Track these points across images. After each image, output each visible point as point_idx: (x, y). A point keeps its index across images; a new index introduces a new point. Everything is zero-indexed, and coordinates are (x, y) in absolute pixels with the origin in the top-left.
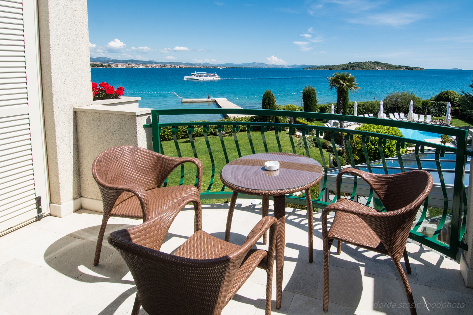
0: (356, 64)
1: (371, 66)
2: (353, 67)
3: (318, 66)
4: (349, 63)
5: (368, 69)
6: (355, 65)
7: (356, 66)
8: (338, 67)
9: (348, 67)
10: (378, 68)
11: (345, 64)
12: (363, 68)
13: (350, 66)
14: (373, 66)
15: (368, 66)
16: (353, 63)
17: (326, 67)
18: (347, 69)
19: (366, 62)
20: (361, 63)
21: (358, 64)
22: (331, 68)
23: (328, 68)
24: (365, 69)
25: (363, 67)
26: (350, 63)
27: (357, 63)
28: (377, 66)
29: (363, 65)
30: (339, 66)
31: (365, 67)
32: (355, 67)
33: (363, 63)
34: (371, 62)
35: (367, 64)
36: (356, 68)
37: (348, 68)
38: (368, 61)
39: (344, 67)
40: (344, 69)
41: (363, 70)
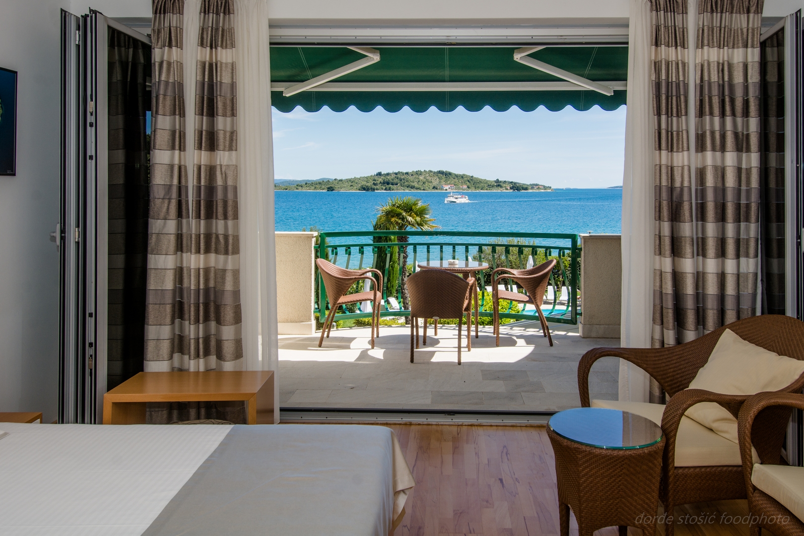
0: (393, 176)
1: (431, 182)
2: (388, 184)
3: (296, 181)
4: (377, 175)
5: (424, 190)
6: (393, 180)
7: (396, 181)
8: (350, 184)
9: (374, 184)
10: (447, 187)
11: (367, 178)
12: (413, 187)
13: (379, 182)
14: (435, 182)
15: (424, 183)
16: (388, 174)
17: (320, 183)
18: (373, 190)
19: (419, 173)
20: (407, 173)
21: (399, 176)
22: (332, 186)
23: (323, 187)
24: (417, 189)
25: (413, 184)
26: (379, 174)
27: (396, 174)
28: (446, 181)
29: (411, 178)
30: (352, 182)
31: (416, 185)
32: (392, 184)
33: (412, 175)
34: (431, 171)
35: (421, 178)
37: (375, 187)
38: (423, 171)
39: (364, 183)
40: (364, 189)
41: (413, 191)
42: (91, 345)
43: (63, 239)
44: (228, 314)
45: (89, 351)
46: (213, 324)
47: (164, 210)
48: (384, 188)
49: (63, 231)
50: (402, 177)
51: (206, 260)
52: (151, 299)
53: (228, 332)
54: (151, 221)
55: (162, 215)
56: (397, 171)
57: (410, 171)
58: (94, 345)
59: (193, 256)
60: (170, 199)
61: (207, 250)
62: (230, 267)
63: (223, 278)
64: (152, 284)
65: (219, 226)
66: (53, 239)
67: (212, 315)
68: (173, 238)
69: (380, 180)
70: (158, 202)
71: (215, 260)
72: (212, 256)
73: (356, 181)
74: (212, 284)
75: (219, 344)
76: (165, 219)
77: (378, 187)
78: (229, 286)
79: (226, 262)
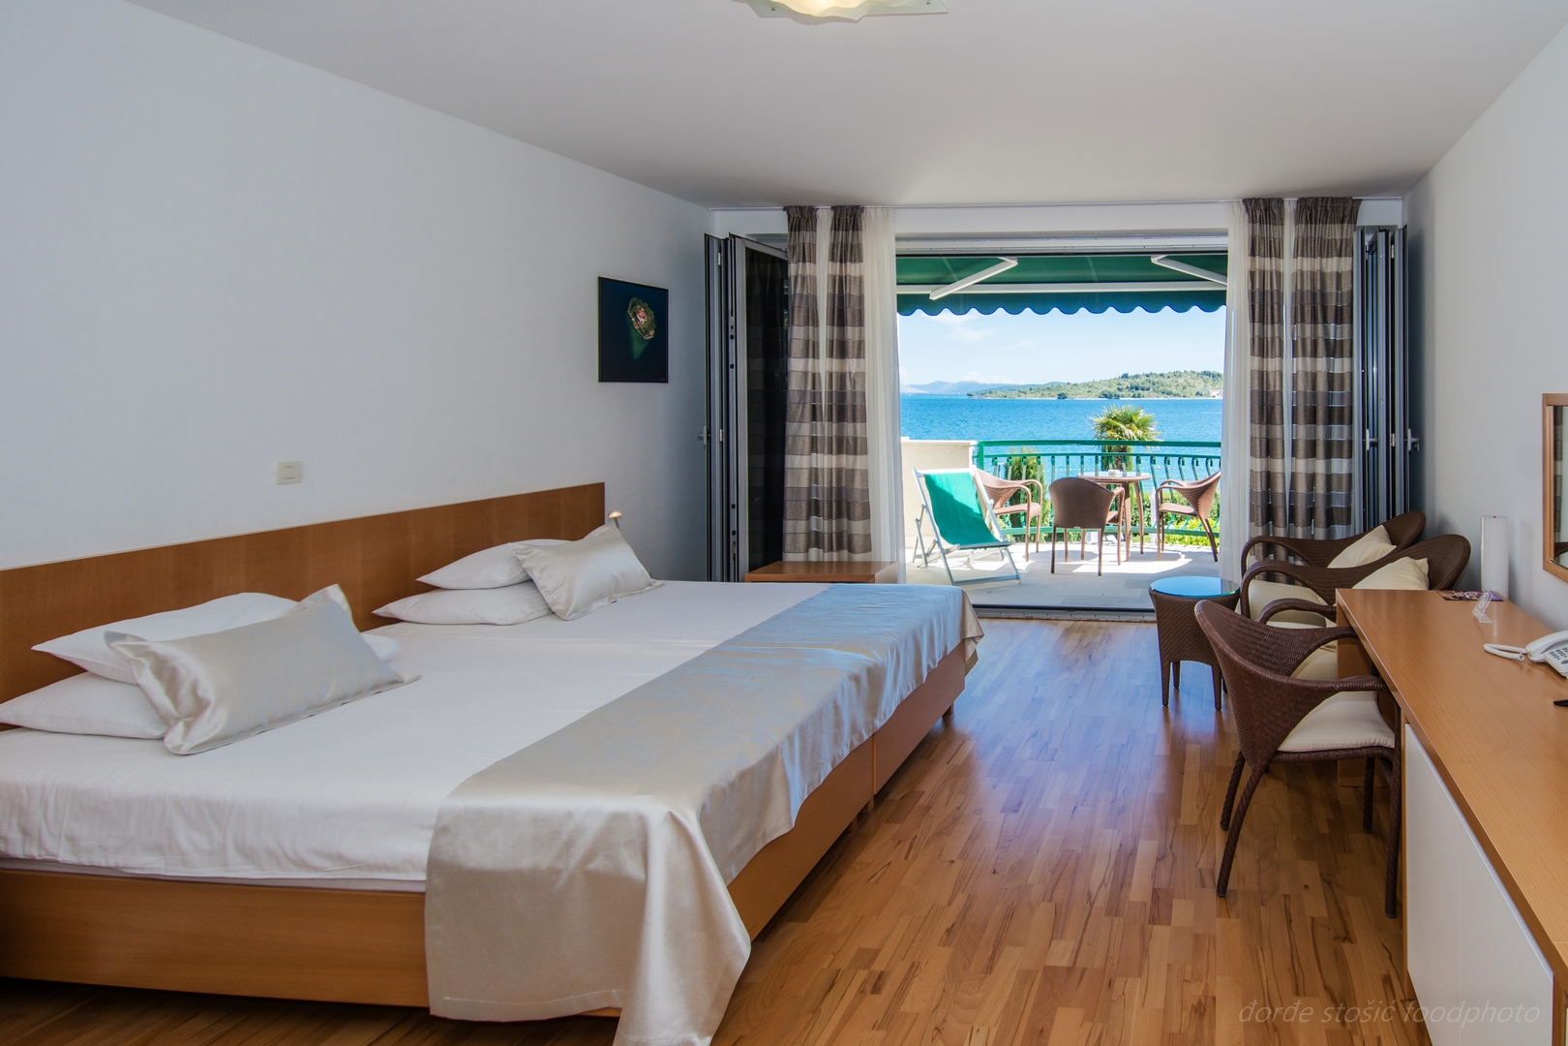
0: (1144, 378)
1: (1194, 386)
2: (1137, 389)
3: (1018, 386)
4: (1122, 378)
5: (1184, 396)
6: (1142, 384)
7: (1147, 385)
8: (1088, 389)
9: (1118, 389)
10: (1214, 393)
11: (1109, 381)
12: (1169, 393)
13: (1125, 387)
14: (1199, 386)
15: (1184, 387)
16: (1137, 376)
17: (1049, 389)
18: (1118, 397)
19: (1176, 374)
20: (1162, 375)
21: (1151, 378)
22: (1065, 392)
23: (1053, 393)
24: (1175, 395)
25: (1170, 389)
26: (1125, 376)
27: (1148, 376)
28: (1213, 385)
29: (1167, 381)
30: (1090, 386)
31: (1174, 391)
32: (1143, 390)
33: (1168, 377)
34: (1192, 372)
35: (1181, 381)
36: (1146, 392)
37: (1120, 393)
38: (1181, 371)
39: (1106, 389)
40: (1106, 396)
41: (1170, 398)
42: (734, 532)
43: (709, 439)
44: (858, 510)
45: (733, 538)
46: (845, 520)
47: (799, 413)
48: (1132, 394)
49: (709, 432)
50: (1156, 380)
51: (838, 461)
52: (788, 495)
53: (857, 527)
54: (788, 424)
55: (798, 418)
56: (1148, 373)
57: (1166, 372)
58: (736, 533)
59: (826, 457)
60: (804, 404)
61: (840, 452)
62: (858, 466)
63: (853, 477)
64: (789, 483)
65: (849, 427)
66: (701, 438)
67: (845, 512)
68: (807, 441)
69: (1127, 383)
70: (794, 406)
71: (846, 461)
72: (844, 457)
73: (1096, 385)
74: (844, 484)
75: (850, 537)
76: (800, 422)
77: (1123, 393)
78: (858, 485)
79: (855, 462)
